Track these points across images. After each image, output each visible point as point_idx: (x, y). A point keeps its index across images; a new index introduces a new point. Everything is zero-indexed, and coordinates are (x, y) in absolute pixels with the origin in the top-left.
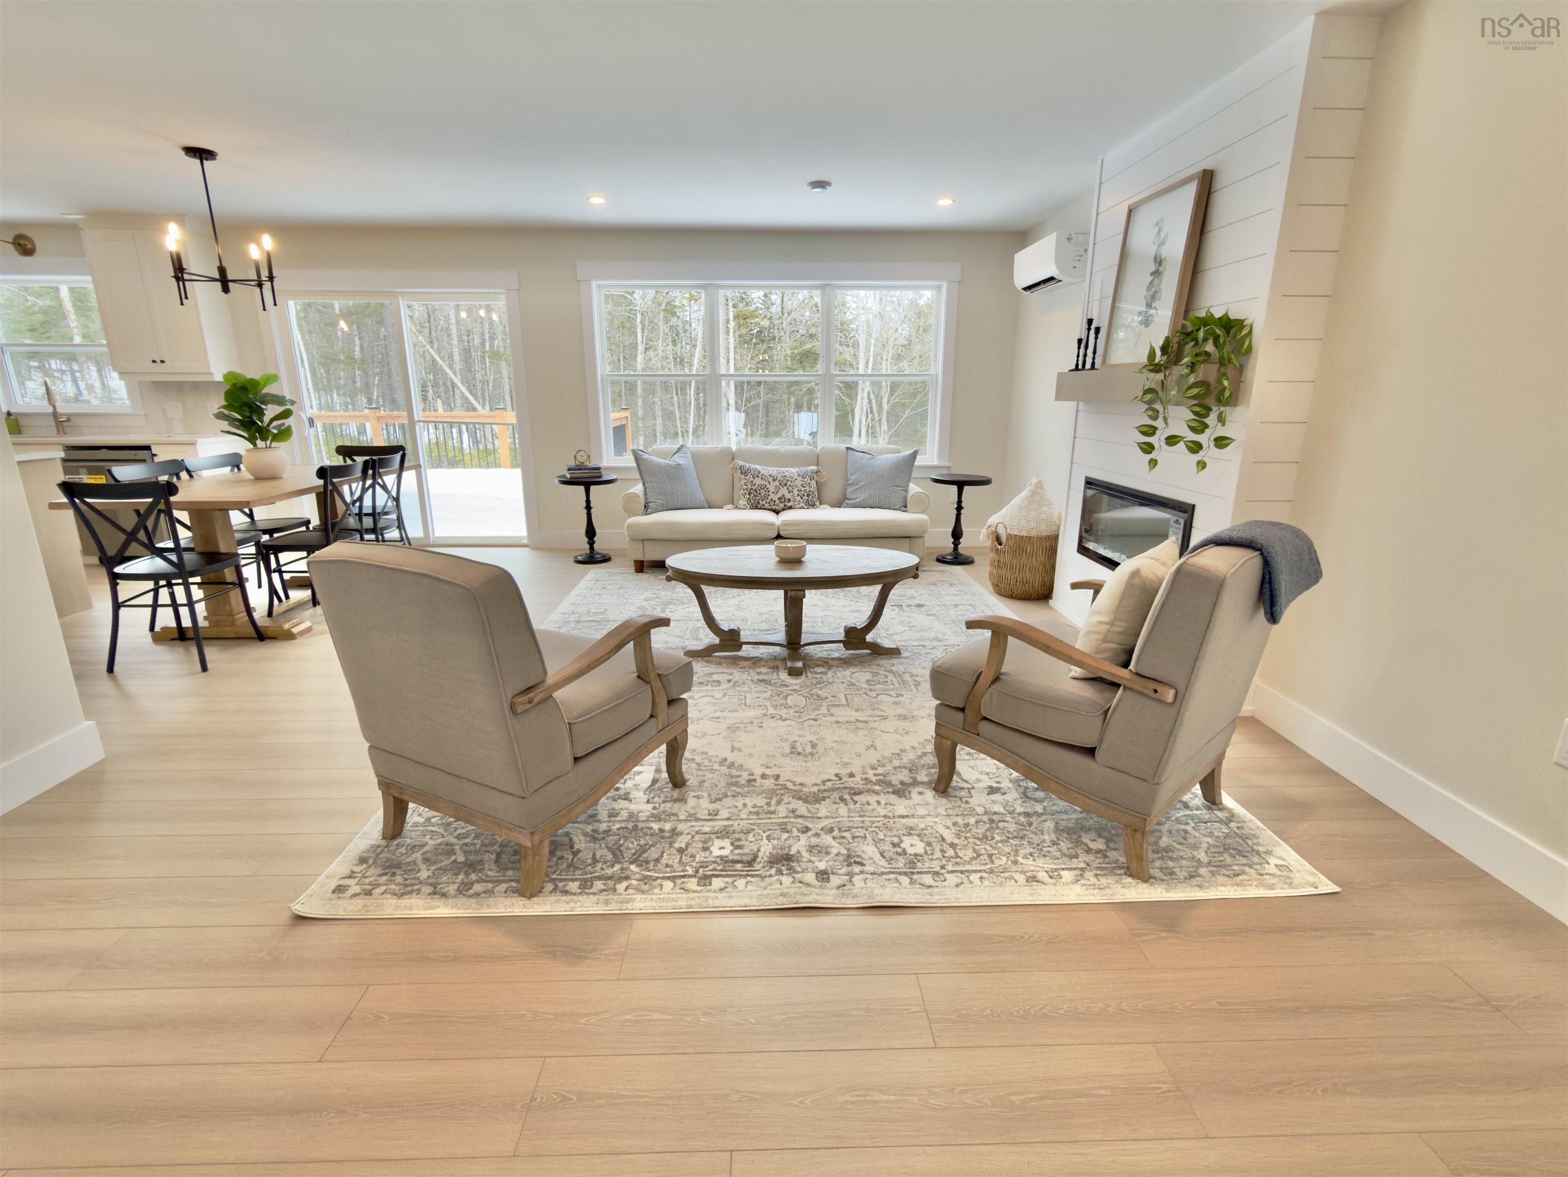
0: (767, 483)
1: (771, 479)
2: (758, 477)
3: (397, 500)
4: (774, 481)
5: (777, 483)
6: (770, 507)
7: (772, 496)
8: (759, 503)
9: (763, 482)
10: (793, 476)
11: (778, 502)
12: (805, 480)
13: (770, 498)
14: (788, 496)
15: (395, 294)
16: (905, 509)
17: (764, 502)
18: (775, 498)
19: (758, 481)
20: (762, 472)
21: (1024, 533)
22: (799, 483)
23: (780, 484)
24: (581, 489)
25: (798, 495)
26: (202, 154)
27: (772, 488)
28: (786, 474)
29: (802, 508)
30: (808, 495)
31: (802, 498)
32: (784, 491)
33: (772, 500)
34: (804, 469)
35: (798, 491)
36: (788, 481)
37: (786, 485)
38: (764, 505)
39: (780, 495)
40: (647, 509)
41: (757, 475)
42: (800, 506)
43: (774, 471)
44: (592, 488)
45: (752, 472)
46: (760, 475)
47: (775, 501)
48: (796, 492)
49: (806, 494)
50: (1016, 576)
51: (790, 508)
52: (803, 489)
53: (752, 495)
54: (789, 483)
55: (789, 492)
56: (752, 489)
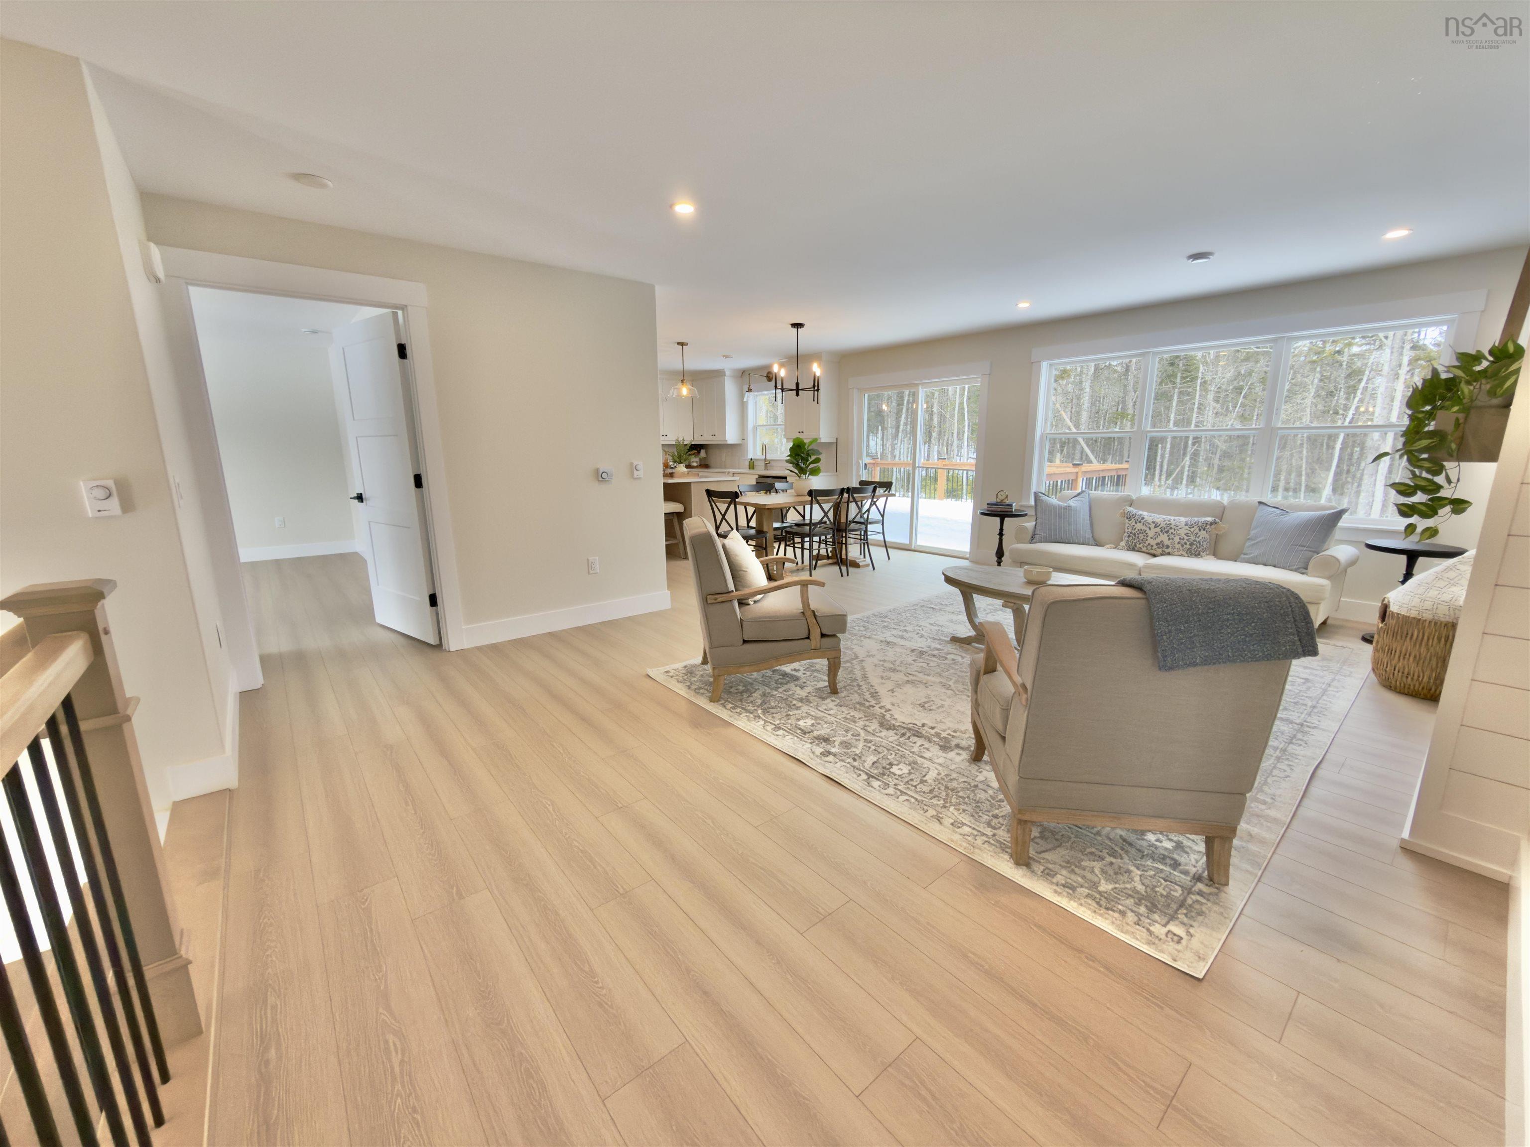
0: (1148, 529)
1: (1153, 525)
2: (1140, 522)
3: (883, 516)
4: (1155, 527)
5: (1158, 529)
6: (1147, 551)
7: (1150, 541)
8: (1136, 545)
9: (1143, 528)
10: (1178, 524)
11: (1155, 547)
12: (1192, 530)
13: (1147, 542)
14: (1167, 542)
15: (917, 385)
16: (1304, 571)
17: (1141, 546)
18: (1153, 542)
19: (1139, 526)
20: (1146, 518)
21: (1413, 614)
22: (1182, 532)
23: (1162, 531)
24: (998, 519)
25: (1179, 543)
26: (797, 326)
27: (1151, 533)
28: (1172, 522)
29: (1182, 555)
30: (1191, 544)
31: (1182, 546)
32: (1164, 538)
33: (1149, 544)
34: (1196, 519)
35: (1180, 539)
36: (1171, 528)
37: (1167, 532)
38: (1141, 548)
39: (1158, 540)
40: (1033, 539)
41: (1141, 520)
42: (1179, 553)
43: (1159, 518)
44: (1006, 519)
45: (1136, 517)
46: (1142, 521)
47: (1152, 546)
48: (1177, 539)
49: (1188, 543)
50: (1394, 662)
51: (1169, 554)
52: (1186, 538)
53: (1131, 538)
54: (1171, 531)
55: (1169, 539)
56: (1131, 533)
